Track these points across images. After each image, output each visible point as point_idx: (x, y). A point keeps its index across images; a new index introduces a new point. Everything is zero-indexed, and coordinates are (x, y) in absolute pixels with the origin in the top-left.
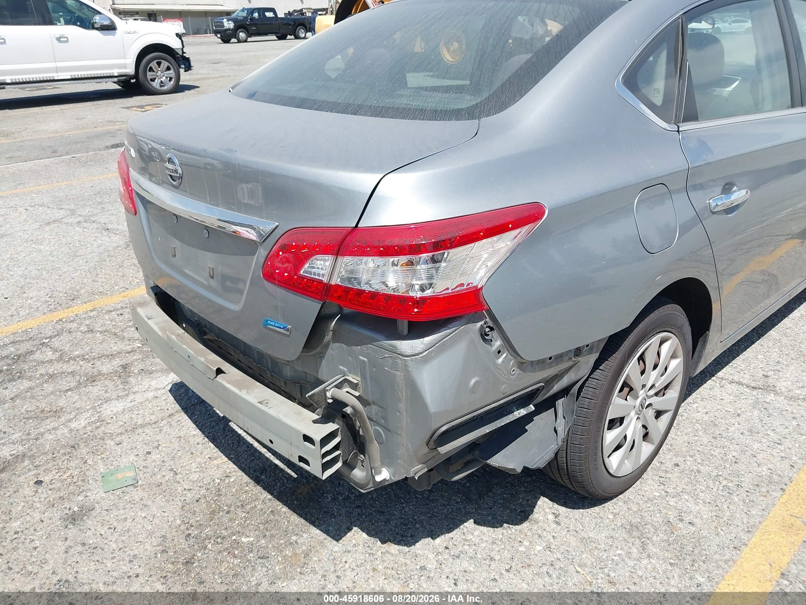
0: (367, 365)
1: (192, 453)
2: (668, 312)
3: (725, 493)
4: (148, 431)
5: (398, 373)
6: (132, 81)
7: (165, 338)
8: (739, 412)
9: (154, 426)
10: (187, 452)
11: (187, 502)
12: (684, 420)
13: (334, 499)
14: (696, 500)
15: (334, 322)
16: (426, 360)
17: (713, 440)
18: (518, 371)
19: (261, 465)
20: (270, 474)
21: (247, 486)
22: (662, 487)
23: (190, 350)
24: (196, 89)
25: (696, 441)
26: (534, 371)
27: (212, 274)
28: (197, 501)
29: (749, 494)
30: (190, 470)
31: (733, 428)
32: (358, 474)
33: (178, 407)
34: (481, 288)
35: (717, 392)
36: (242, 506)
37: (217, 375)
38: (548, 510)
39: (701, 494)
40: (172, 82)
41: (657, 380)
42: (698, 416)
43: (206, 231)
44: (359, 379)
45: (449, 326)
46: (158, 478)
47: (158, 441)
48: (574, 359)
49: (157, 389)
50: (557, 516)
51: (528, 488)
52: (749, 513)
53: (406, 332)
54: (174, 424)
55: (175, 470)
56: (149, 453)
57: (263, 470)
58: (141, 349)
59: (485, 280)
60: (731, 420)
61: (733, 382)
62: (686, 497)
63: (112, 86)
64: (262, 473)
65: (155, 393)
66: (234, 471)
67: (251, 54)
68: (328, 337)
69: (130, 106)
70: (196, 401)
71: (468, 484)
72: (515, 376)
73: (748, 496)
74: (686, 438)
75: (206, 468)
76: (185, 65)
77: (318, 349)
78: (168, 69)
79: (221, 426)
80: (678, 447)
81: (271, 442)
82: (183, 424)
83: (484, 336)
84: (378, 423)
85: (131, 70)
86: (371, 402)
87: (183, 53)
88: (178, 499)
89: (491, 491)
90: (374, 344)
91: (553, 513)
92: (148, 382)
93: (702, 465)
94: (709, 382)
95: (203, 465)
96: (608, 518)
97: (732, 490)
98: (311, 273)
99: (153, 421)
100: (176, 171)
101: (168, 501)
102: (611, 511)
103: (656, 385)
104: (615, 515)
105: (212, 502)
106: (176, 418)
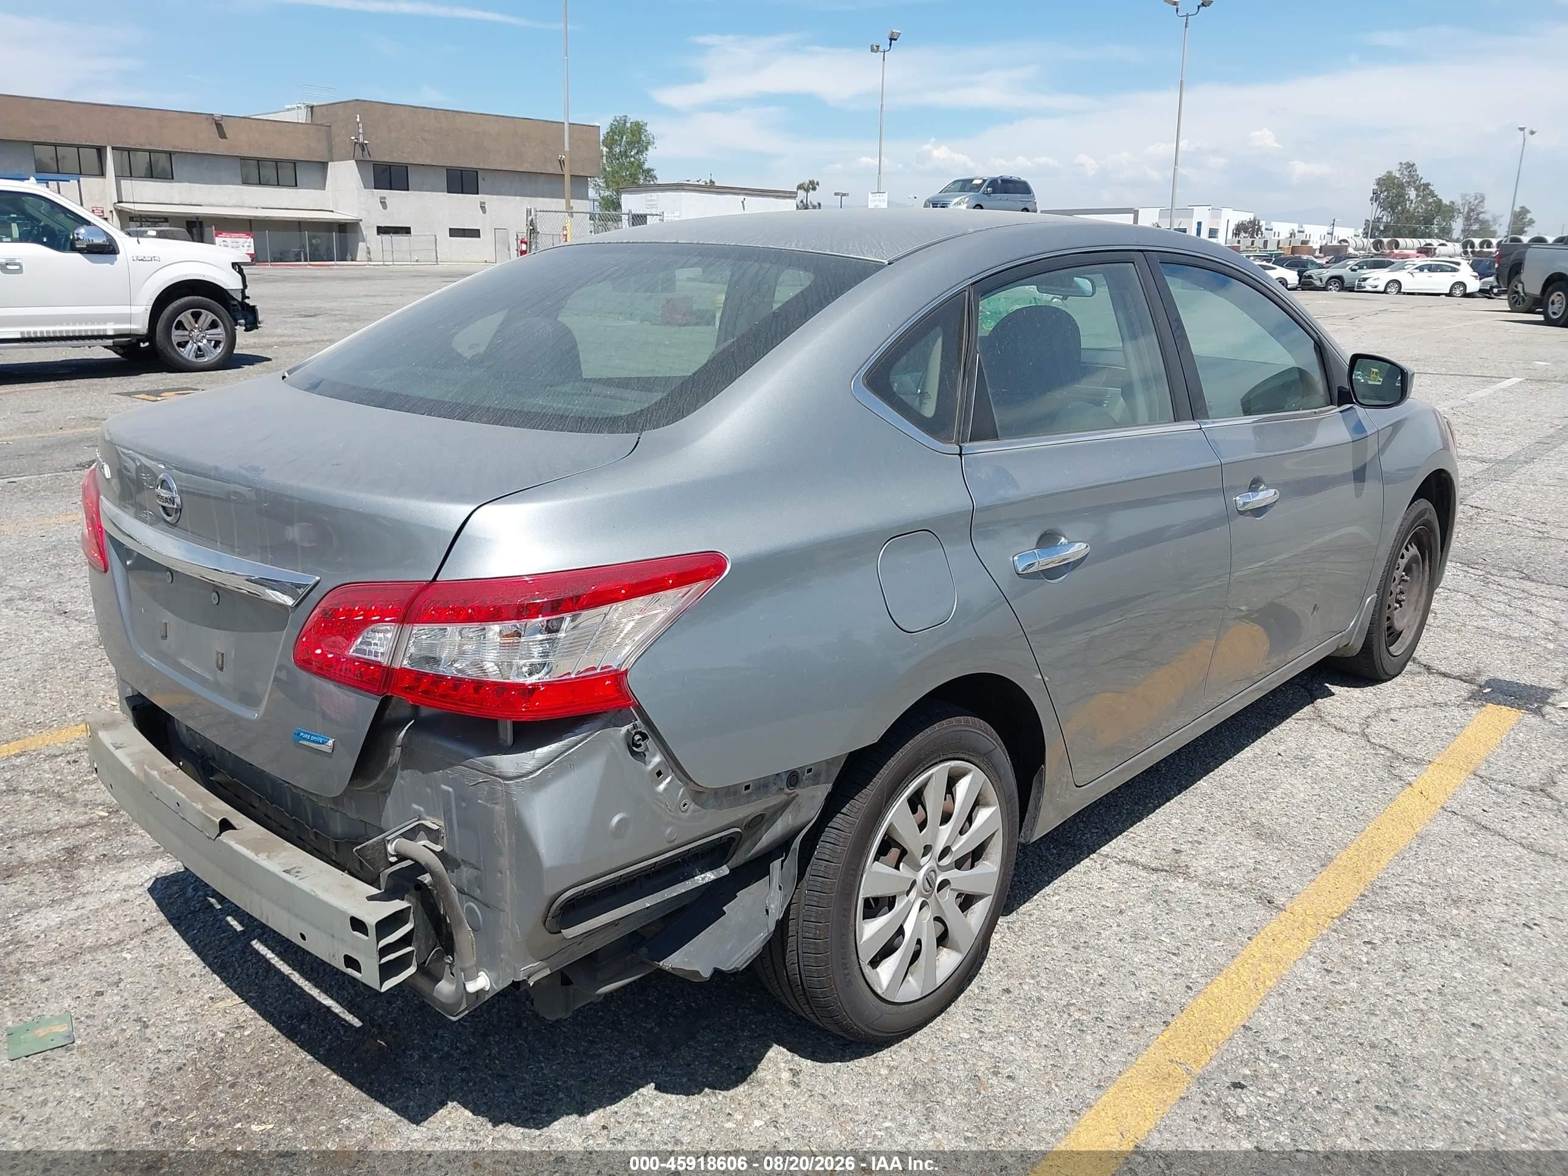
0: (453, 798)
1: (180, 992)
2: (958, 728)
3: (1075, 1031)
4: (102, 958)
5: (497, 807)
6: (142, 345)
7: (141, 776)
8: (1123, 907)
9: (114, 948)
10: (171, 989)
11: (160, 1071)
12: (1033, 922)
13: (425, 1058)
14: (1026, 1042)
15: (404, 732)
16: (539, 784)
17: (1072, 952)
18: (692, 807)
19: (302, 1007)
20: (317, 1022)
21: (273, 1041)
22: (977, 1025)
23: (180, 793)
24: (265, 363)
25: (1046, 954)
26: (720, 807)
27: (220, 663)
28: (180, 1069)
29: (1111, 1031)
30: (172, 1020)
31: (1108, 933)
32: (445, 988)
33: (162, 917)
34: (626, 672)
35: (1095, 877)
36: (260, 1074)
37: (221, 832)
38: (783, 1065)
39: (1035, 1033)
40: (219, 350)
41: (953, 839)
42: (1056, 915)
43: (215, 594)
44: (442, 823)
45: (577, 731)
46: (113, 1033)
47: (119, 973)
48: (787, 790)
49: (126, 888)
50: (795, 1073)
51: (756, 1032)
52: (1105, 1059)
53: (510, 740)
54: (152, 944)
55: (145, 1019)
56: (100, 994)
57: (306, 1016)
58: (105, 820)
59: (633, 660)
60: (1107, 920)
61: (1122, 862)
62: (1012, 1039)
63: (101, 352)
64: (302, 1021)
65: (124, 893)
66: (252, 1019)
67: (380, 300)
68: (396, 754)
69: (133, 390)
70: (198, 905)
71: (657, 1030)
72: (687, 814)
73: (1109, 1034)
74: (1030, 949)
75: (203, 1016)
76: (245, 319)
77: (379, 778)
78: (214, 325)
79: (239, 946)
80: (1014, 965)
81: (303, 937)
82: (169, 944)
83: (632, 745)
84: (473, 897)
85: (141, 326)
86: (460, 860)
87: (244, 297)
88: (144, 1067)
89: (694, 1038)
90: (464, 763)
91: (791, 1070)
92: (113, 875)
93: (1047, 989)
94: (1086, 862)
95: (199, 1010)
96: (880, 1075)
97: (1086, 1026)
98: (364, 652)
99: (115, 941)
100: (172, 501)
101: (125, 1071)
102: (886, 1063)
103: (954, 849)
104: (891, 1069)
105: (207, 1069)
106: (157, 935)
